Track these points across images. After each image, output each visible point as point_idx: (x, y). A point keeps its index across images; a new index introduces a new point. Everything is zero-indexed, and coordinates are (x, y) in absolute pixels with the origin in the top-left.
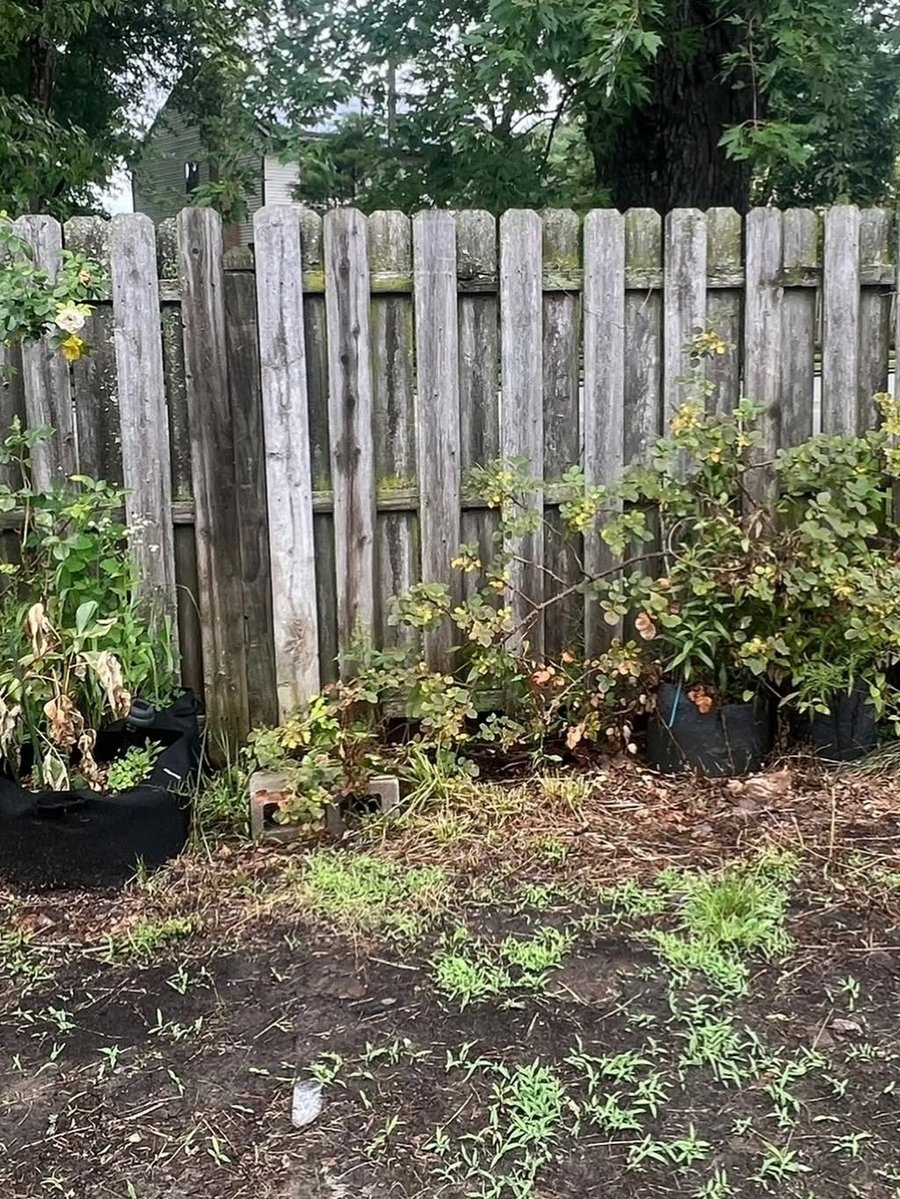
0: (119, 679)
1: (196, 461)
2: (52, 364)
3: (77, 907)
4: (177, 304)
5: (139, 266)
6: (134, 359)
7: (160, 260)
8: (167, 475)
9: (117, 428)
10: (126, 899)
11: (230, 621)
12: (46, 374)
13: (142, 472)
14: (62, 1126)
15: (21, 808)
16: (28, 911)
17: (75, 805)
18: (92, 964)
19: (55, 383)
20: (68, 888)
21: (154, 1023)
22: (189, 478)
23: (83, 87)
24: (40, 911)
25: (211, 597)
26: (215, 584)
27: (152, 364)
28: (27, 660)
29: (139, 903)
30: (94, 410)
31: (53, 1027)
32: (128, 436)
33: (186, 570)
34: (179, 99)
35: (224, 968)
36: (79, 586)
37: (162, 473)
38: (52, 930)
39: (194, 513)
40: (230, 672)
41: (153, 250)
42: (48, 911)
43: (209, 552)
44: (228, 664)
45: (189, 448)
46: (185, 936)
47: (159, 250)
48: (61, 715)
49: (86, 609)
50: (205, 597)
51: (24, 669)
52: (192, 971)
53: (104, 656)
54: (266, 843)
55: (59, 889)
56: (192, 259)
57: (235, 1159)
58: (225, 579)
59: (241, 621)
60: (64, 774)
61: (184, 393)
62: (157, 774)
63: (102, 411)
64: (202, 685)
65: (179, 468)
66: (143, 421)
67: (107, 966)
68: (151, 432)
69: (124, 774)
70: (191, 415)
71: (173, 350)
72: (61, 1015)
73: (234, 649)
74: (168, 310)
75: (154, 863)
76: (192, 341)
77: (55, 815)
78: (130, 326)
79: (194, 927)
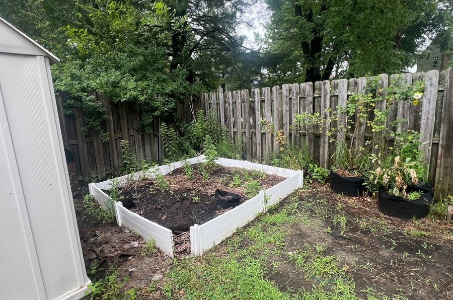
0: (416, 176)
1: (442, 129)
2: (405, 106)
3: (397, 221)
4: (443, 91)
5: (433, 82)
6: (428, 104)
7: (440, 81)
8: (433, 131)
9: (420, 120)
10: (409, 223)
11: (446, 168)
12: (403, 108)
13: (425, 130)
14: (394, 263)
15: (387, 197)
16: (385, 218)
17: (399, 200)
18: (401, 234)
19: (405, 110)
20: (395, 216)
21: (418, 252)
22: (439, 133)
23: (408, 44)
24: (388, 219)
25: (441, 162)
26: (443, 159)
27: (433, 106)
28: (393, 167)
29: (413, 225)
30: (414, 116)
31: (392, 243)
32: (423, 122)
33: (435, 154)
34: (434, 42)
35: (438, 248)
36: (406, 154)
37: (431, 131)
38: (391, 224)
39: (439, 141)
40: (444, 180)
41: (438, 78)
42: (390, 220)
43: (442, 151)
44: (443, 178)
45: (440, 125)
46: (426, 236)
47: (440, 78)
48: (400, 180)
49: (408, 159)
50: (439, 161)
51: (392, 169)
52: (429, 244)
53: (412, 170)
54: (450, 223)
55: (393, 216)
56: (450, 80)
57: (441, 292)
58: (446, 157)
59: (449, 168)
60: (398, 192)
61: (441, 112)
62: (421, 198)
63: (416, 116)
64: (434, 181)
65: (437, 130)
66: (428, 118)
67: (404, 235)
68: (430, 122)
69: (413, 196)
70: (442, 117)
71: (440, 102)
72: (394, 241)
73: (446, 174)
74: (440, 93)
75: (418, 218)
76: (446, 100)
77: (395, 201)
78: (428, 97)
79: (429, 236)
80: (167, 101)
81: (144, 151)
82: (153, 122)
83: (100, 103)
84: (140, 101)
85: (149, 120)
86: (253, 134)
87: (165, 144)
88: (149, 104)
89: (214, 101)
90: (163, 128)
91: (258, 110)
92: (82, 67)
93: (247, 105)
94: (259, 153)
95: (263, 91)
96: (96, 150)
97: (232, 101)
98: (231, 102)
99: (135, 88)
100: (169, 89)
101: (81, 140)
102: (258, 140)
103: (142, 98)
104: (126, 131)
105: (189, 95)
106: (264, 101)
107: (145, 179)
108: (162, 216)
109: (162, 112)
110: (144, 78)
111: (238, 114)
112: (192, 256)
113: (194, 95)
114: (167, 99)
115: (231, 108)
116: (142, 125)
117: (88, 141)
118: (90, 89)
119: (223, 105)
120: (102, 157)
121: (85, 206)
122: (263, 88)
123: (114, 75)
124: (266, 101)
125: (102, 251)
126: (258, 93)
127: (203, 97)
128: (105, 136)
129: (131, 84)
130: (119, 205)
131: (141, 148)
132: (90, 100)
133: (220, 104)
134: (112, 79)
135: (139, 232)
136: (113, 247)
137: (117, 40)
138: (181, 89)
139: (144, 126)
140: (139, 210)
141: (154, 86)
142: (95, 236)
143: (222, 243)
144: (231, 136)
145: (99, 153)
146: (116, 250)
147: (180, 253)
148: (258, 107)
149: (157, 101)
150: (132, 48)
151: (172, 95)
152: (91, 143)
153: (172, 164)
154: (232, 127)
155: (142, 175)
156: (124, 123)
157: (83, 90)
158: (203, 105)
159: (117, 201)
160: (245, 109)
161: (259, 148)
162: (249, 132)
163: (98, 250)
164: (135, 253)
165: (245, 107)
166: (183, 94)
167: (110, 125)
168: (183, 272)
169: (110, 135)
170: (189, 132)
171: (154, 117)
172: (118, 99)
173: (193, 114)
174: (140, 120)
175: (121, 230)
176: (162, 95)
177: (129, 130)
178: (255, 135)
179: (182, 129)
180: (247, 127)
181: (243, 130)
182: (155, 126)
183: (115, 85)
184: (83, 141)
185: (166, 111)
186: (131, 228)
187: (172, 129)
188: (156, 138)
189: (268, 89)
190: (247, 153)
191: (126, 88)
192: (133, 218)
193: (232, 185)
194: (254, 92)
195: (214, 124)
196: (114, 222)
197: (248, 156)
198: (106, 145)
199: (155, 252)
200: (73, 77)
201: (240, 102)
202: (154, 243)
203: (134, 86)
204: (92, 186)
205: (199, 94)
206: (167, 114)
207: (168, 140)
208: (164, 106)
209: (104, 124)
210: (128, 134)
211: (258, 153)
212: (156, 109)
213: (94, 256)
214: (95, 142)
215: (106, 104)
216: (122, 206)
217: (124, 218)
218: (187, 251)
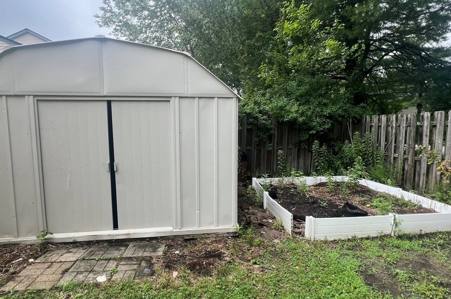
80: (324, 122)
81: (298, 163)
82: (309, 139)
83: (270, 121)
84: (299, 121)
85: (305, 137)
86: (418, 163)
87: (315, 159)
88: (307, 124)
89: (376, 124)
90: (316, 145)
91: (426, 136)
92: (264, 95)
93: (413, 129)
94: (423, 184)
95: (436, 116)
96: (262, 156)
97: (396, 124)
98: (394, 125)
99: (297, 112)
100: (327, 112)
101: (253, 147)
102: (422, 170)
103: (301, 119)
104: (286, 144)
105: (348, 117)
106: (436, 126)
107: (293, 184)
108: (293, 208)
109: (318, 132)
110: (307, 102)
111: (401, 138)
112: (304, 238)
113: (355, 117)
114: (324, 120)
115: (394, 131)
116: (299, 141)
117: (258, 148)
118: (265, 111)
119: (385, 127)
120: (265, 162)
121: (248, 192)
122: (436, 112)
123: (282, 101)
124: (438, 127)
125: (249, 217)
126: (428, 117)
127: (364, 120)
128: (269, 147)
129: (295, 108)
130: (266, 193)
131: (296, 160)
132: (263, 119)
133: (382, 127)
134: (280, 104)
135: (275, 215)
136: (257, 218)
137: (293, 71)
138: (340, 111)
139: (300, 142)
140: (279, 201)
141: (315, 109)
142: (248, 209)
143: (334, 241)
144: (390, 161)
145: (264, 158)
146: (258, 220)
147: (296, 233)
148: (427, 133)
149: (314, 122)
150: (301, 79)
151: (330, 117)
152: (260, 150)
153: (319, 178)
154: (393, 152)
155: (291, 180)
156: (285, 138)
157: (260, 112)
158: (363, 128)
159: (266, 191)
160: (410, 134)
161: (423, 178)
162: (412, 159)
163: (248, 216)
164: (268, 225)
165: (410, 131)
166: (343, 117)
167: (275, 138)
168: (293, 245)
169: (273, 146)
170: (343, 151)
171: (310, 134)
172: (282, 119)
173: (351, 135)
174: (299, 136)
175: (264, 211)
176: (320, 117)
177: (288, 144)
178: (420, 164)
179: (336, 149)
180: (411, 154)
181: (406, 156)
182: (310, 142)
183: (282, 108)
184: (255, 148)
185: (321, 131)
186: (271, 211)
187: (324, 147)
188: (310, 154)
189: (441, 114)
190: (407, 182)
191: (290, 111)
192: (272, 203)
193: (368, 205)
194: (423, 116)
195: (370, 147)
196: (262, 206)
197: (408, 186)
198: (269, 153)
199: (281, 229)
200: (256, 103)
201: (405, 125)
202: (282, 222)
203: (296, 109)
204: (254, 179)
205: (361, 117)
206: (322, 133)
207: (318, 156)
208: (320, 126)
209: (270, 138)
210: (287, 147)
211: (421, 184)
212: (313, 129)
213: (245, 219)
214: (262, 150)
215: (274, 123)
216: (268, 195)
217: (268, 204)
218: (301, 234)
